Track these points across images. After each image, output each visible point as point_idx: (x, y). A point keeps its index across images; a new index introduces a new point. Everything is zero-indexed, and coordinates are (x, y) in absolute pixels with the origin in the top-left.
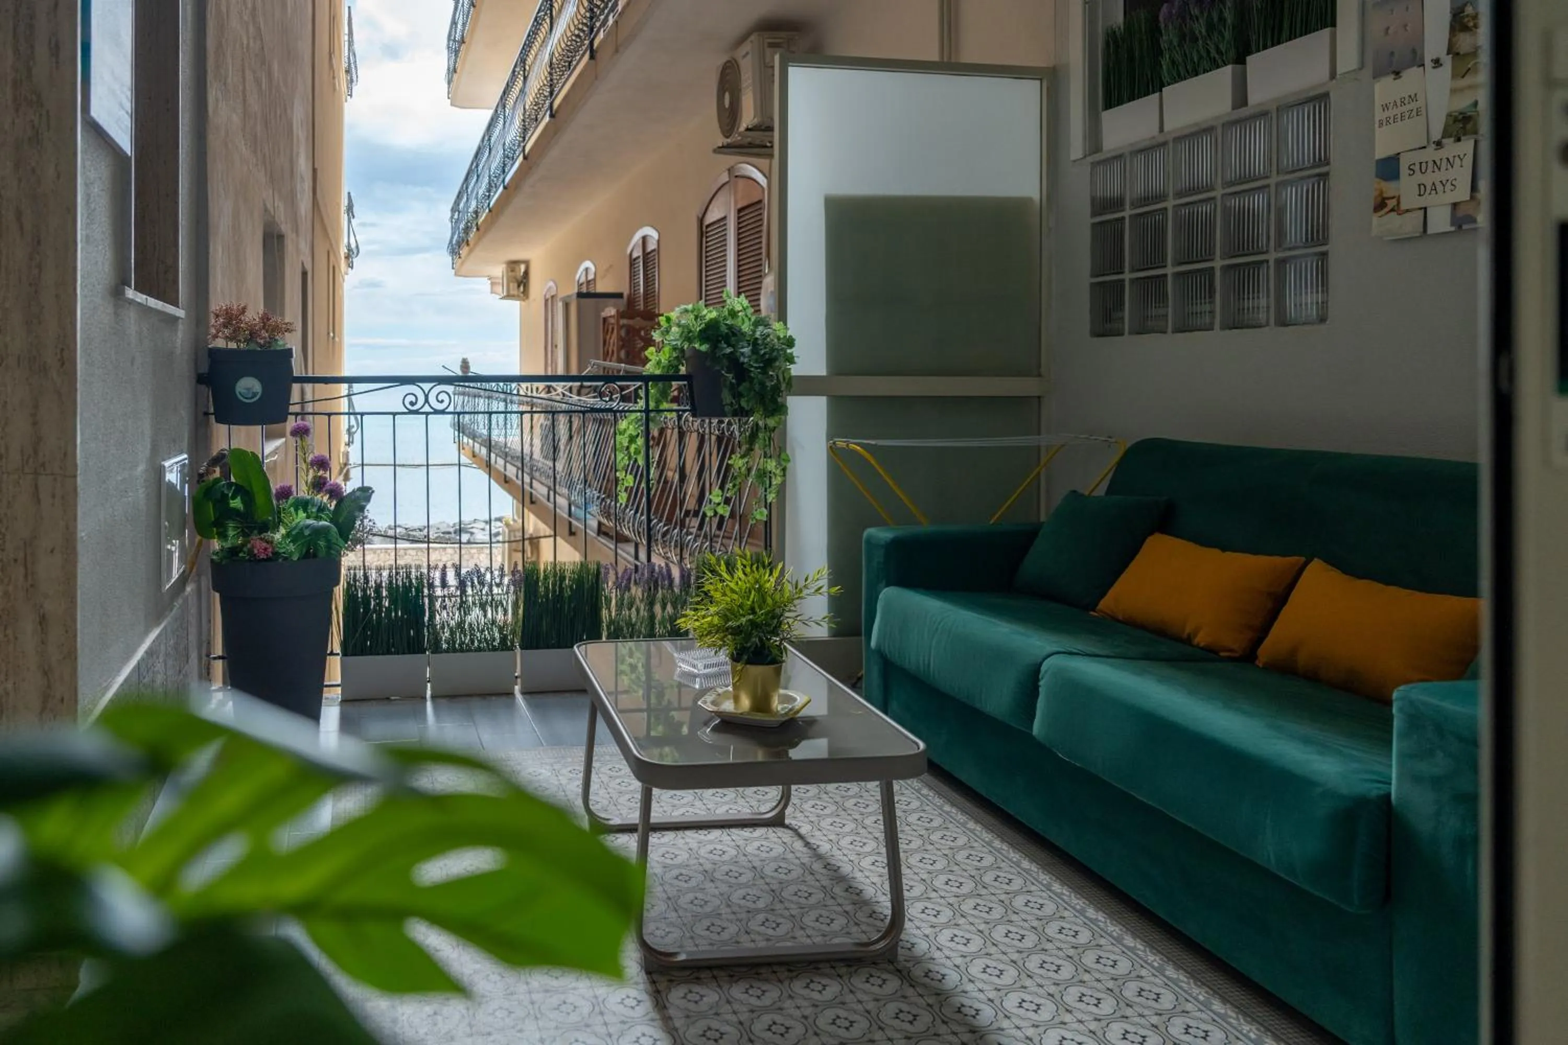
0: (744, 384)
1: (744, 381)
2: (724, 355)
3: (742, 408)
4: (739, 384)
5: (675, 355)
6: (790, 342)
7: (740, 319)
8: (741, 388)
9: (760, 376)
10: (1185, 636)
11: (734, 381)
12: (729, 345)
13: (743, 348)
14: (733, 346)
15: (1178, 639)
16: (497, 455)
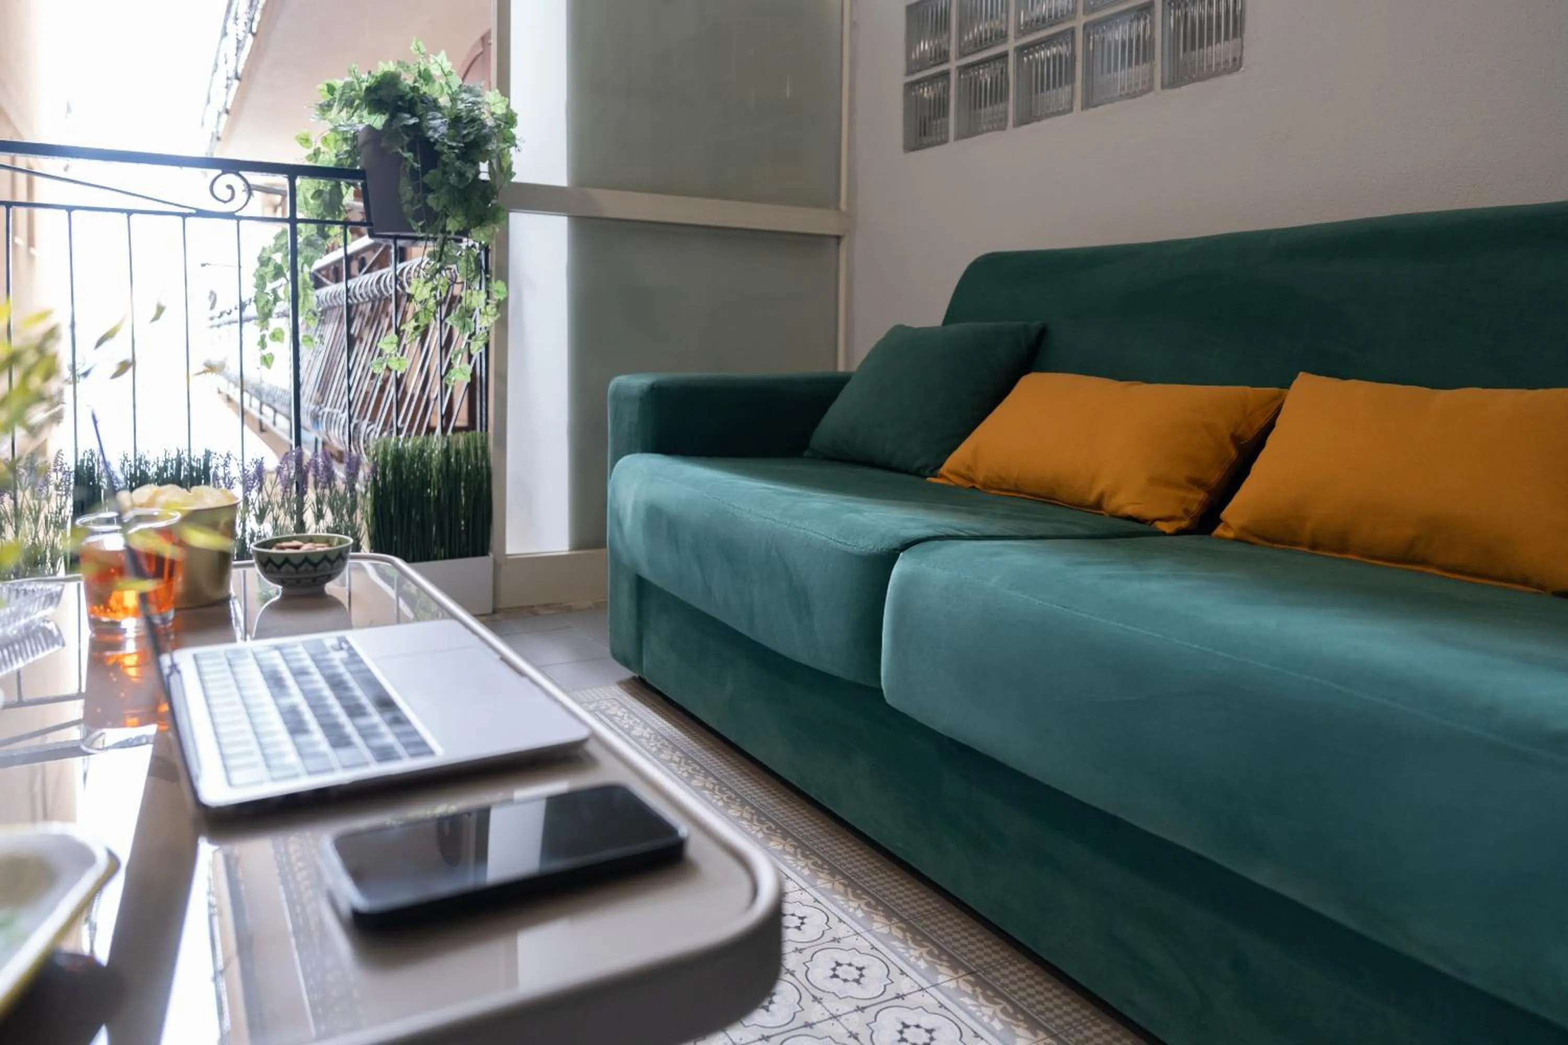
0: (432, 171)
1: (435, 167)
2: (406, 126)
3: (429, 209)
4: (425, 171)
5: (346, 148)
6: (510, 119)
7: (437, 86)
8: (427, 179)
9: (458, 163)
10: (1092, 498)
11: (416, 165)
12: (413, 115)
13: (434, 118)
14: (420, 117)
15: (1078, 506)
16: (251, 396)
